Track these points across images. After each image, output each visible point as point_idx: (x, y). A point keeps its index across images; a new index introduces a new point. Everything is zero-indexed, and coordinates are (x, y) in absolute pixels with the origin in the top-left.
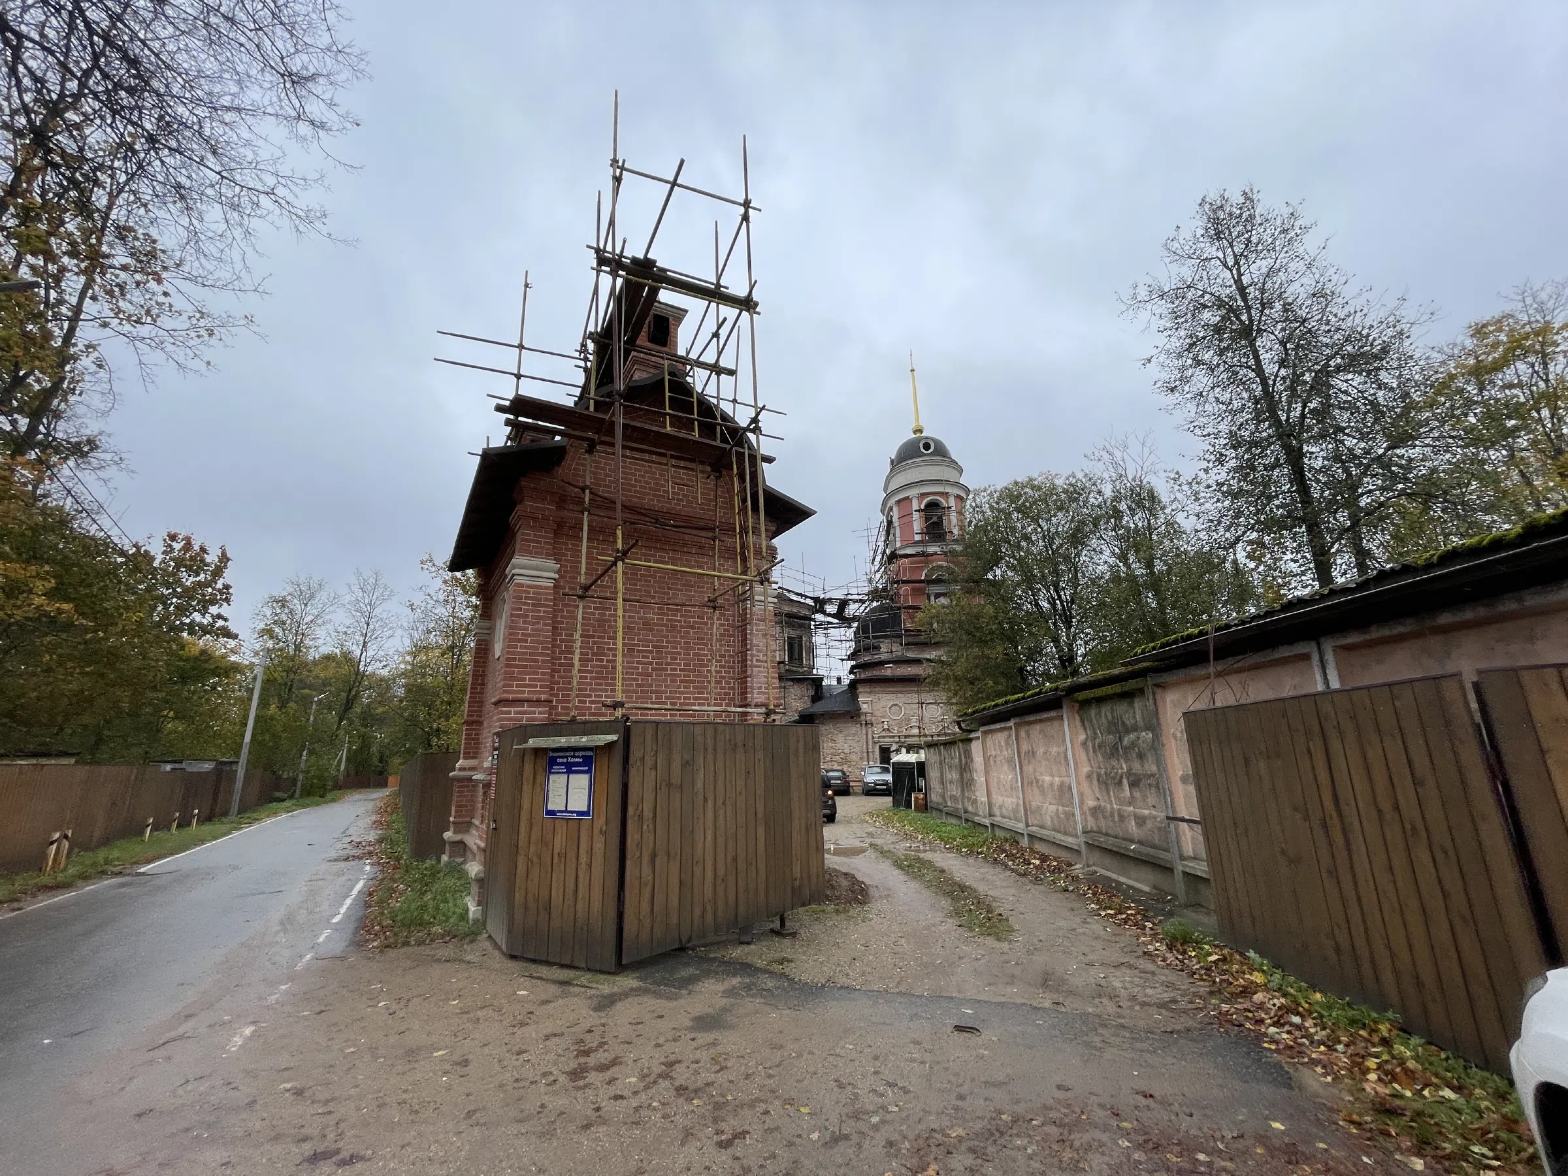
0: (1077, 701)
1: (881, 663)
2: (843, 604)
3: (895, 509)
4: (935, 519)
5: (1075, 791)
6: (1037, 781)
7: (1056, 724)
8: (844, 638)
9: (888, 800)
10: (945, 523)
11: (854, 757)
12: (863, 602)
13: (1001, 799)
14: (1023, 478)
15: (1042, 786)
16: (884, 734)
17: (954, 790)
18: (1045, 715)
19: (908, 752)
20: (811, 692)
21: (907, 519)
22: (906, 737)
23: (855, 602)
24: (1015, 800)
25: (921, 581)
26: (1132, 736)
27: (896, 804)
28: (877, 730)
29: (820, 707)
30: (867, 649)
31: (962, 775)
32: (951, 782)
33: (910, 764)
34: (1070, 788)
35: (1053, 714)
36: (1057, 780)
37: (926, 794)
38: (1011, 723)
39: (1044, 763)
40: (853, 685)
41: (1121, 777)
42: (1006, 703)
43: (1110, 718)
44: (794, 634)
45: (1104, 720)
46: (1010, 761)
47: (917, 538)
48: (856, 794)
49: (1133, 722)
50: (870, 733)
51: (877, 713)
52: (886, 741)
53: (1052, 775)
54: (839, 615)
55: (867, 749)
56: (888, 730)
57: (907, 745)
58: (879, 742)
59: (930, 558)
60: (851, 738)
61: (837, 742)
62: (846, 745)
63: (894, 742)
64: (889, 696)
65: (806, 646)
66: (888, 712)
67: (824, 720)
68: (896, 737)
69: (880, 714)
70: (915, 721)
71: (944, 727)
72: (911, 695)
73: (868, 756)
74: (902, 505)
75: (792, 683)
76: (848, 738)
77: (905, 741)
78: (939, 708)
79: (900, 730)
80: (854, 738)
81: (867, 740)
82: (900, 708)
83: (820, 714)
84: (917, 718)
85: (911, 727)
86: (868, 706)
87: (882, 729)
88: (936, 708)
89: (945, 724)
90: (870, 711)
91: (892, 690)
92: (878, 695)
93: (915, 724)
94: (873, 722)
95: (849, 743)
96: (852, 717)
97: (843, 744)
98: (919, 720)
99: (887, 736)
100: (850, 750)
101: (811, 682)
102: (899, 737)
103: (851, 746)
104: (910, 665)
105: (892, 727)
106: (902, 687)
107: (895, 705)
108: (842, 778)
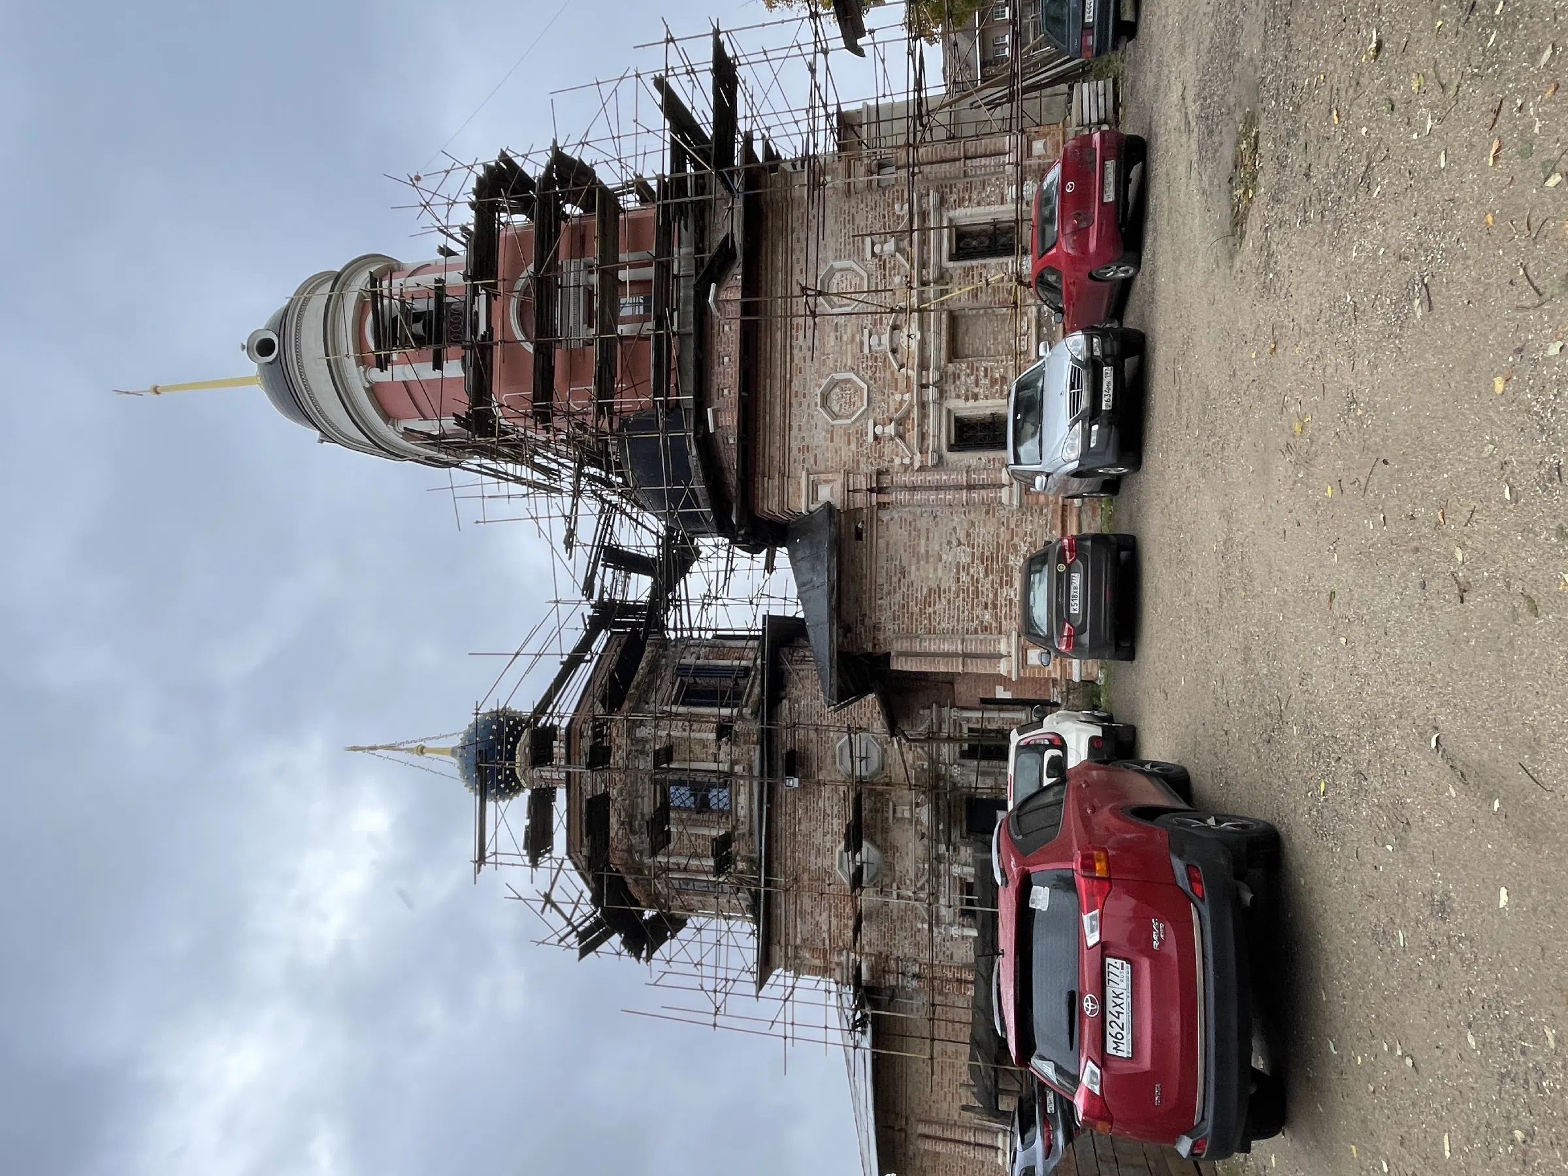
3: (406, 427)
22: (923, 366)
28: (900, 456)
50: (907, 479)
55: (958, 487)
56: (900, 422)
57: (950, 361)
58: (937, 451)
59: (498, 336)
60: (923, 542)
61: (934, 586)
62: (944, 557)
63: (940, 405)
64: (799, 417)
65: (707, 658)
66: (849, 421)
67: (863, 623)
68: (925, 399)
69: (853, 447)
70: (875, 339)
71: (898, 249)
72: (795, 351)
73: (983, 487)
74: (393, 409)
75: (786, 702)
76: (923, 551)
77: (937, 368)
78: (838, 265)
79: (902, 385)
80: (923, 531)
81: (930, 488)
82: (835, 384)
83: (845, 636)
84: (866, 332)
85: (894, 351)
86: (827, 482)
87: (898, 440)
88: (838, 275)
89: (890, 246)
90: (840, 479)
91: (778, 411)
92: (794, 451)
93: (885, 339)
94: (874, 468)
95: (937, 548)
96: (859, 535)
97: (940, 566)
98: (875, 325)
99: (921, 426)
100: (959, 544)
101: (786, 650)
102: (923, 386)
103: (949, 543)
104: (715, 357)
105: (892, 409)
106: (772, 377)
107: (825, 398)
108: (1062, 568)
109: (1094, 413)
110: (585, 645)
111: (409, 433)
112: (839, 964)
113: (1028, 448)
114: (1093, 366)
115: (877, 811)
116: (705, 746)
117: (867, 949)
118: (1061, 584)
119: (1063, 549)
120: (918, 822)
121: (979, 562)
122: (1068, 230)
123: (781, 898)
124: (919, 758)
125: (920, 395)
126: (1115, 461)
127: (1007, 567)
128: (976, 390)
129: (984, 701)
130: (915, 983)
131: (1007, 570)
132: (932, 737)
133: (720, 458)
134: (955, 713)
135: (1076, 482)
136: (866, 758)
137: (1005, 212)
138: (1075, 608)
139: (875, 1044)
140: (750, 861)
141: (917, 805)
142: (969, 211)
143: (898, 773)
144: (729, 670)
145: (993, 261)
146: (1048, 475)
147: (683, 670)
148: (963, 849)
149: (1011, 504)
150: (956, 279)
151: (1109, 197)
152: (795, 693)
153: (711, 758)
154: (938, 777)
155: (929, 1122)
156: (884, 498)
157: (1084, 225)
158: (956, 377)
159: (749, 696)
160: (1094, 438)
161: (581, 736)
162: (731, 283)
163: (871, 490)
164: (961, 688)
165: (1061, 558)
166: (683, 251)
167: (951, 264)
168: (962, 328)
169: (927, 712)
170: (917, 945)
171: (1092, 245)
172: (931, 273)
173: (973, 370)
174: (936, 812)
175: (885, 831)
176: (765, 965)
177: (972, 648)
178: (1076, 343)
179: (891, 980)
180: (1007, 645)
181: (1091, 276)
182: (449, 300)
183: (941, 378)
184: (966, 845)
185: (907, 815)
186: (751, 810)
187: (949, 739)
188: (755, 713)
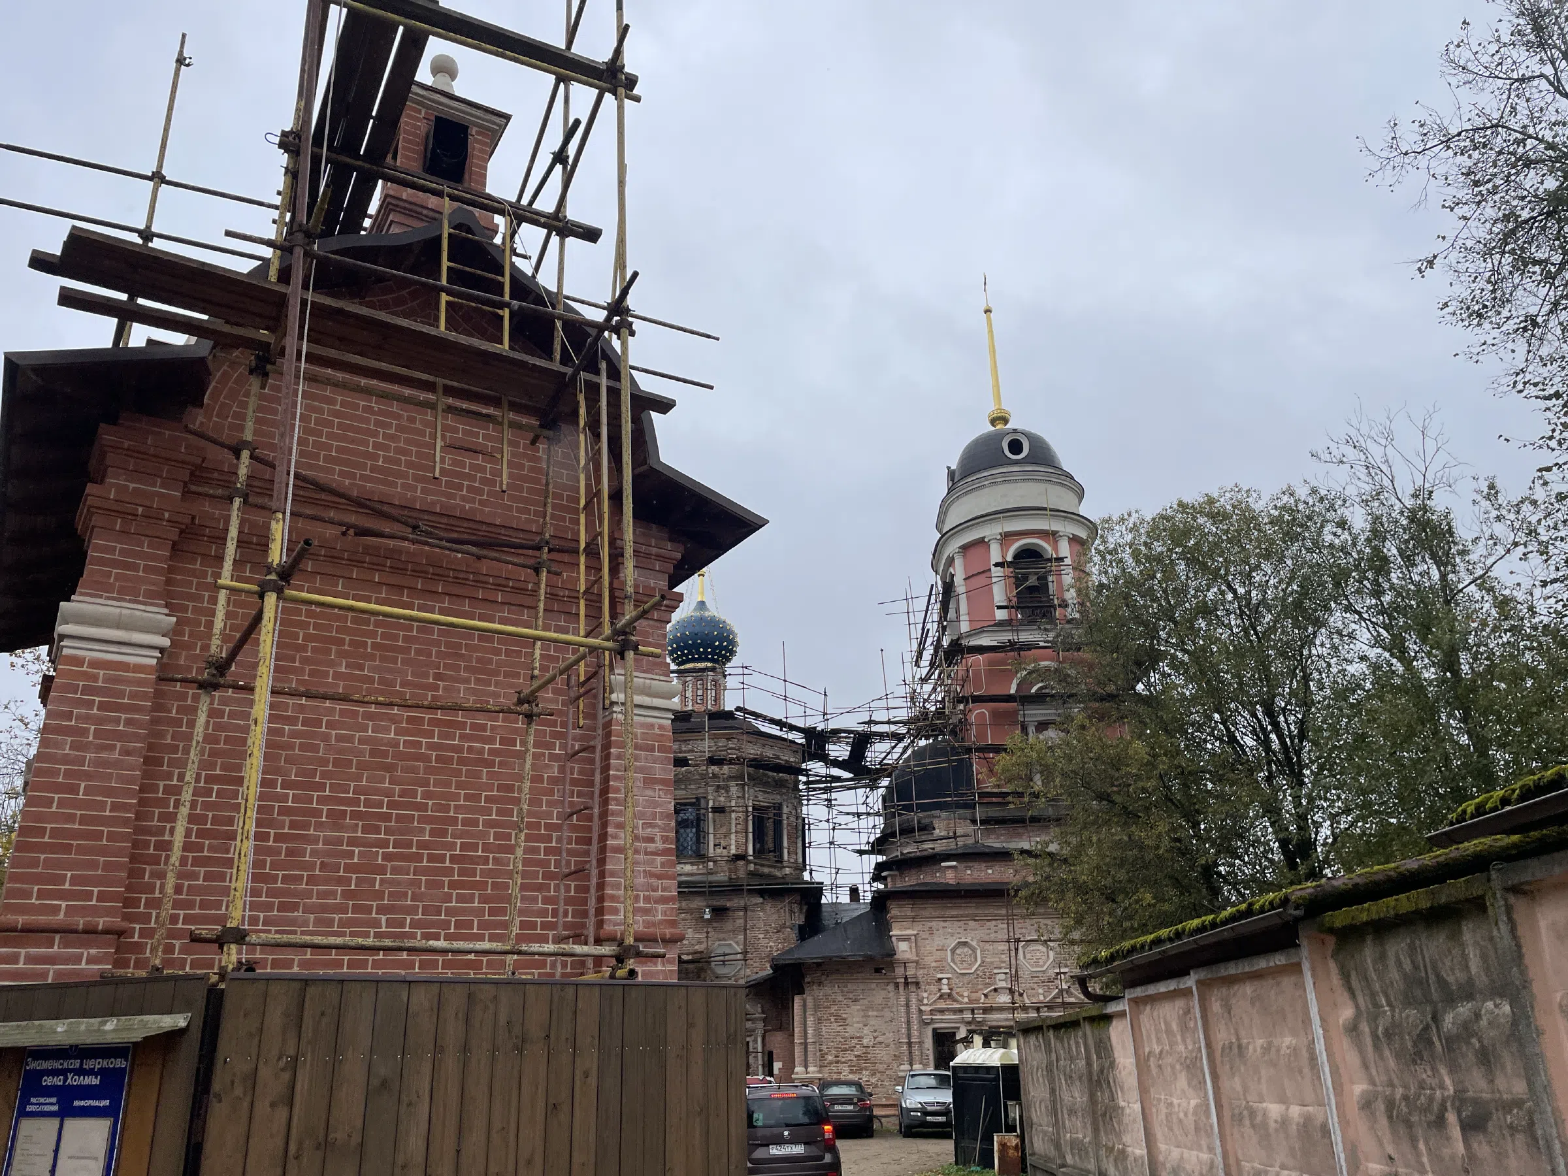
0: (1331, 931)
1: (933, 860)
2: (862, 741)
3: (959, 562)
4: (1032, 581)
5: (1337, 1138)
6: (1252, 1113)
7: (1287, 982)
8: (862, 809)
9: (948, 1146)
10: (1052, 588)
11: (883, 1054)
12: (899, 738)
13: (1176, 1153)
14: (1193, 497)
15: (1265, 1124)
16: (942, 1005)
17: (1078, 1130)
18: (1262, 963)
19: (986, 1044)
20: (800, 919)
21: (981, 581)
22: (986, 1010)
23: (882, 736)
24: (1205, 1156)
25: (1009, 698)
26: (1464, 1010)
27: (962, 1157)
28: (928, 997)
29: (817, 949)
30: (907, 831)
31: (1092, 1096)
32: (1072, 1112)
33: (988, 1069)
34: (1325, 1131)
35: (1279, 959)
36: (1295, 1111)
37: (1022, 1137)
38: (1190, 981)
39: (1265, 1072)
40: (880, 902)
41: (1443, 1109)
42: (1178, 935)
43: (1407, 966)
44: (764, 799)
45: (1394, 975)
46: (1191, 1066)
47: (1001, 615)
48: (886, 1134)
49: (1460, 975)
50: (914, 1000)
51: (930, 961)
52: (945, 1021)
53: (1283, 1100)
54: (855, 764)
55: (909, 1036)
57: (990, 1028)
58: (932, 1021)
60: (875, 1013)
61: (848, 1022)
62: (866, 1028)
63: (962, 1022)
64: (952, 927)
66: (950, 961)
67: (823, 976)
68: (965, 1012)
69: (934, 964)
70: (1002, 976)
71: (1062, 991)
72: (994, 923)
73: (910, 1053)
74: (970, 556)
76: (869, 1013)
77: (984, 1019)
78: (1052, 950)
79: (974, 996)
80: (882, 1013)
81: (908, 1017)
82: (974, 950)
83: (812, 967)
84: (1007, 971)
85: (995, 990)
86: (910, 948)
87: (938, 995)
88: (1045, 950)
89: (1063, 985)
90: (912, 957)
91: (954, 913)
92: (930, 924)
93: (1003, 984)
94: (920, 980)
95: (872, 1023)
96: (878, 970)
97: (861, 1025)
98: (1012, 976)
99: (948, 1010)
100: (875, 1038)
101: (799, 898)
102: (973, 1011)
103: (875, 1031)
104: (991, 863)
105: (958, 990)
106: (977, 907)
108: (855, 1100)
109: (925, 1113)
116: (725, 837)
118: (847, 1100)
119: (865, 1101)
121: (864, 1050)
125: (967, 1009)
126: (907, 1125)
127: (861, 1069)
136: (724, 964)
144: (780, 845)
153: (717, 842)
156: (901, 988)
160: (915, 1114)
161: (728, 739)
163: (906, 978)
164: (781, 1038)
172: (1045, 1015)
177: (810, 1048)
180: (813, 1071)
182: (1052, 610)
183: (979, 1022)
186: (681, 875)
188: (752, 874)
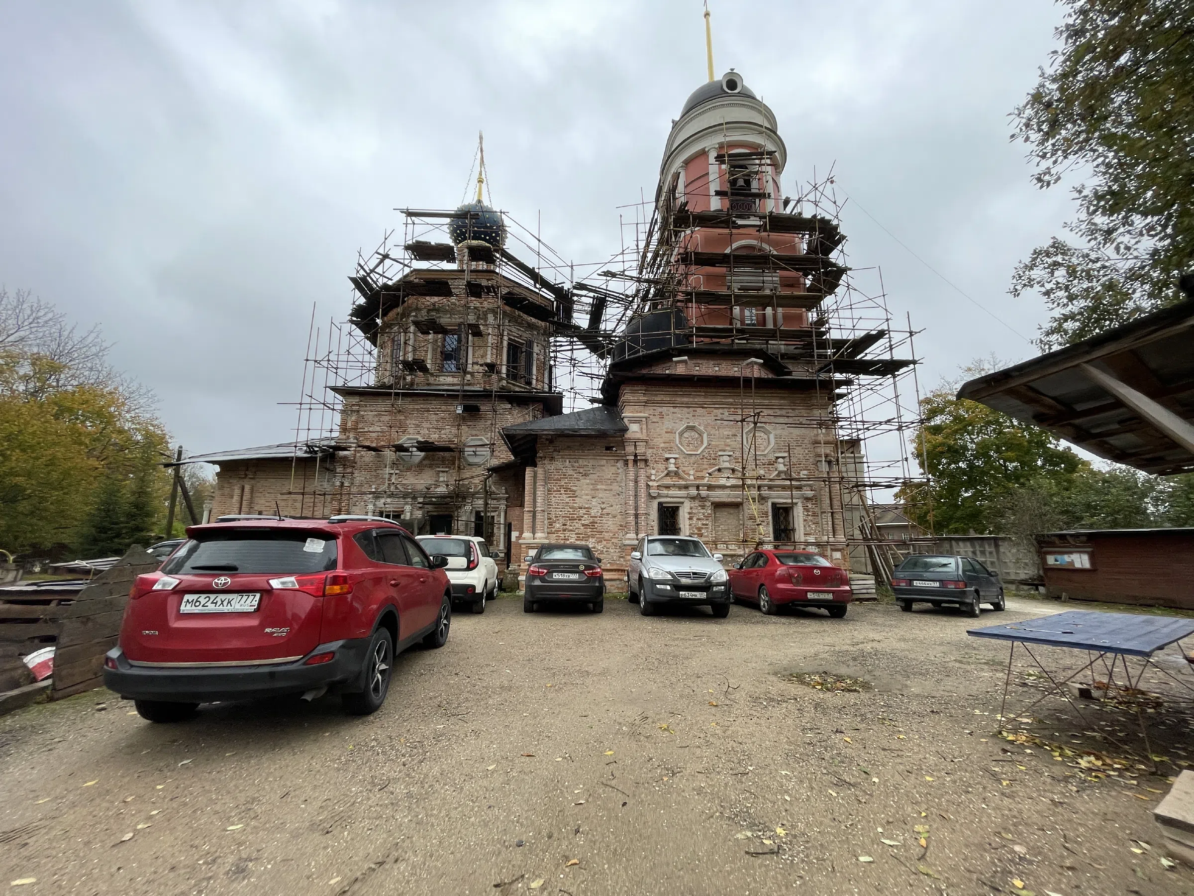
1: (667, 355)
2: (599, 303)
3: (682, 174)
4: (741, 183)
10: (756, 186)
16: (668, 481)
21: (699, 184)
22: (710, 487)
25: (724, 259)
28: (656, 474)
47: (715, 205)
50: (642, 476)
52: (672, 496)
55: (636, 508)
56: (676, 474)
57: (712, 504)
58: (659, 496)
59: (734, 231)
60: (604, 487)
61: (577, 494)
62: (594, 500)
63: (686, 498)
64: (680, 412)
65: (538, 359)
66: (677, 442)
67: (555, 451)
68: (690, 488)
69: (662, 445)
70: (726, 458)
71: (780, 472)
72: (721, 411)
73: (637, 523)
74: (692, 166)
75: (509, 406)
76: (599, 487)
77: (708, 496)
78: (772, 436)
79: (699, 474)
80: (611, 487)
81: (636, 492)
82: (701, 435)
83: (547, 439)
84: (731, 453)
85: (719, 470)
86: (641, 429)
87: (666, 472)
88: (766, 437)
89: (781, 467)
90: (644, 436)
91: (685, 399)
92: (660, 410)
93: (727, 465)
94: (649, 458)
95: (600, 495)
96: (608, 448)
97: (589, 497)
98: (735, 459)
99: (674, 486)
100: (602, 509)
101: (541, 407)
102: (698, 488)
103: (603, 503)
104: (719, 362)
105: (685, 469)
106: (705, 396)
107: (692, 428)
108: (582, 568)
109: (679, 587)
110: (545, 284)
111: (677, 176)
112: (348, 438)
113: (658, 548)
114: (707, 586)
115: (443, 461)
116: (482, 357)
117: (358, 455)
118: (571, 567)
119: (593, 568)
120: (437, 486)
121: (591, 520)
122: (791, 571)
123: (388, 402)
124: (476, 487)
125: (692, 485)
126: (648, 600)
127: (589, 537)
128: (695, 519)
129: (510, 525)
130: (338, 484)
131: (587, 537)
132: (488, 494)
133: (657, 365)
134: (503, 507)
135: (636, 577)
136: (476, 455)
137: (800, 535)
138: (557, 576)
139: (299, 459)
140: (412, 383)
141: (447, 485)
142: (801, 515)
143: (466, 474)
144: (530, 372)
145: (771, 529)
146: (640, 559)
147: (530, 344)
148: (420, 512)
149: (626, 539)
150: (761, 507)
151: (810, 596)
152: (515, 412)
153: (475, 360)
154: (464, 498)
155: (252, 491)
156: (631, 464)
157: (794, 580)
158: (703, 507)
159: (514, 385)
160: (662, 587)
161: (488, 280)
162: (763, 373)
163: (636, 456)
164: (517, 511)
165: (588, 568)
166: (782, 347)
167: (770, 504)
168: (732, 511)
169: (504, 491)
170: (361, 485)
171: (781, 586)
172: (765, 492)
173: (707, 517)
174: (443, 497)
175: (431, 466)
176: (346, 392)
177: (539, 516)
178: (722, 576)
179: (339, 469)
180: (541, 537)
181: (762, 585)
182: (757, 200)
183: (703, 498)
184: (423, 515)
185: (441, 479)
186: (443, 385)
187: (486, 504)
188: (503, 388)
